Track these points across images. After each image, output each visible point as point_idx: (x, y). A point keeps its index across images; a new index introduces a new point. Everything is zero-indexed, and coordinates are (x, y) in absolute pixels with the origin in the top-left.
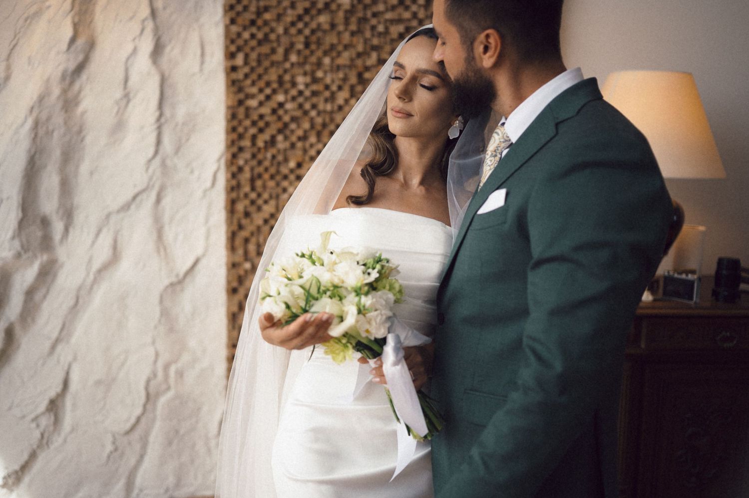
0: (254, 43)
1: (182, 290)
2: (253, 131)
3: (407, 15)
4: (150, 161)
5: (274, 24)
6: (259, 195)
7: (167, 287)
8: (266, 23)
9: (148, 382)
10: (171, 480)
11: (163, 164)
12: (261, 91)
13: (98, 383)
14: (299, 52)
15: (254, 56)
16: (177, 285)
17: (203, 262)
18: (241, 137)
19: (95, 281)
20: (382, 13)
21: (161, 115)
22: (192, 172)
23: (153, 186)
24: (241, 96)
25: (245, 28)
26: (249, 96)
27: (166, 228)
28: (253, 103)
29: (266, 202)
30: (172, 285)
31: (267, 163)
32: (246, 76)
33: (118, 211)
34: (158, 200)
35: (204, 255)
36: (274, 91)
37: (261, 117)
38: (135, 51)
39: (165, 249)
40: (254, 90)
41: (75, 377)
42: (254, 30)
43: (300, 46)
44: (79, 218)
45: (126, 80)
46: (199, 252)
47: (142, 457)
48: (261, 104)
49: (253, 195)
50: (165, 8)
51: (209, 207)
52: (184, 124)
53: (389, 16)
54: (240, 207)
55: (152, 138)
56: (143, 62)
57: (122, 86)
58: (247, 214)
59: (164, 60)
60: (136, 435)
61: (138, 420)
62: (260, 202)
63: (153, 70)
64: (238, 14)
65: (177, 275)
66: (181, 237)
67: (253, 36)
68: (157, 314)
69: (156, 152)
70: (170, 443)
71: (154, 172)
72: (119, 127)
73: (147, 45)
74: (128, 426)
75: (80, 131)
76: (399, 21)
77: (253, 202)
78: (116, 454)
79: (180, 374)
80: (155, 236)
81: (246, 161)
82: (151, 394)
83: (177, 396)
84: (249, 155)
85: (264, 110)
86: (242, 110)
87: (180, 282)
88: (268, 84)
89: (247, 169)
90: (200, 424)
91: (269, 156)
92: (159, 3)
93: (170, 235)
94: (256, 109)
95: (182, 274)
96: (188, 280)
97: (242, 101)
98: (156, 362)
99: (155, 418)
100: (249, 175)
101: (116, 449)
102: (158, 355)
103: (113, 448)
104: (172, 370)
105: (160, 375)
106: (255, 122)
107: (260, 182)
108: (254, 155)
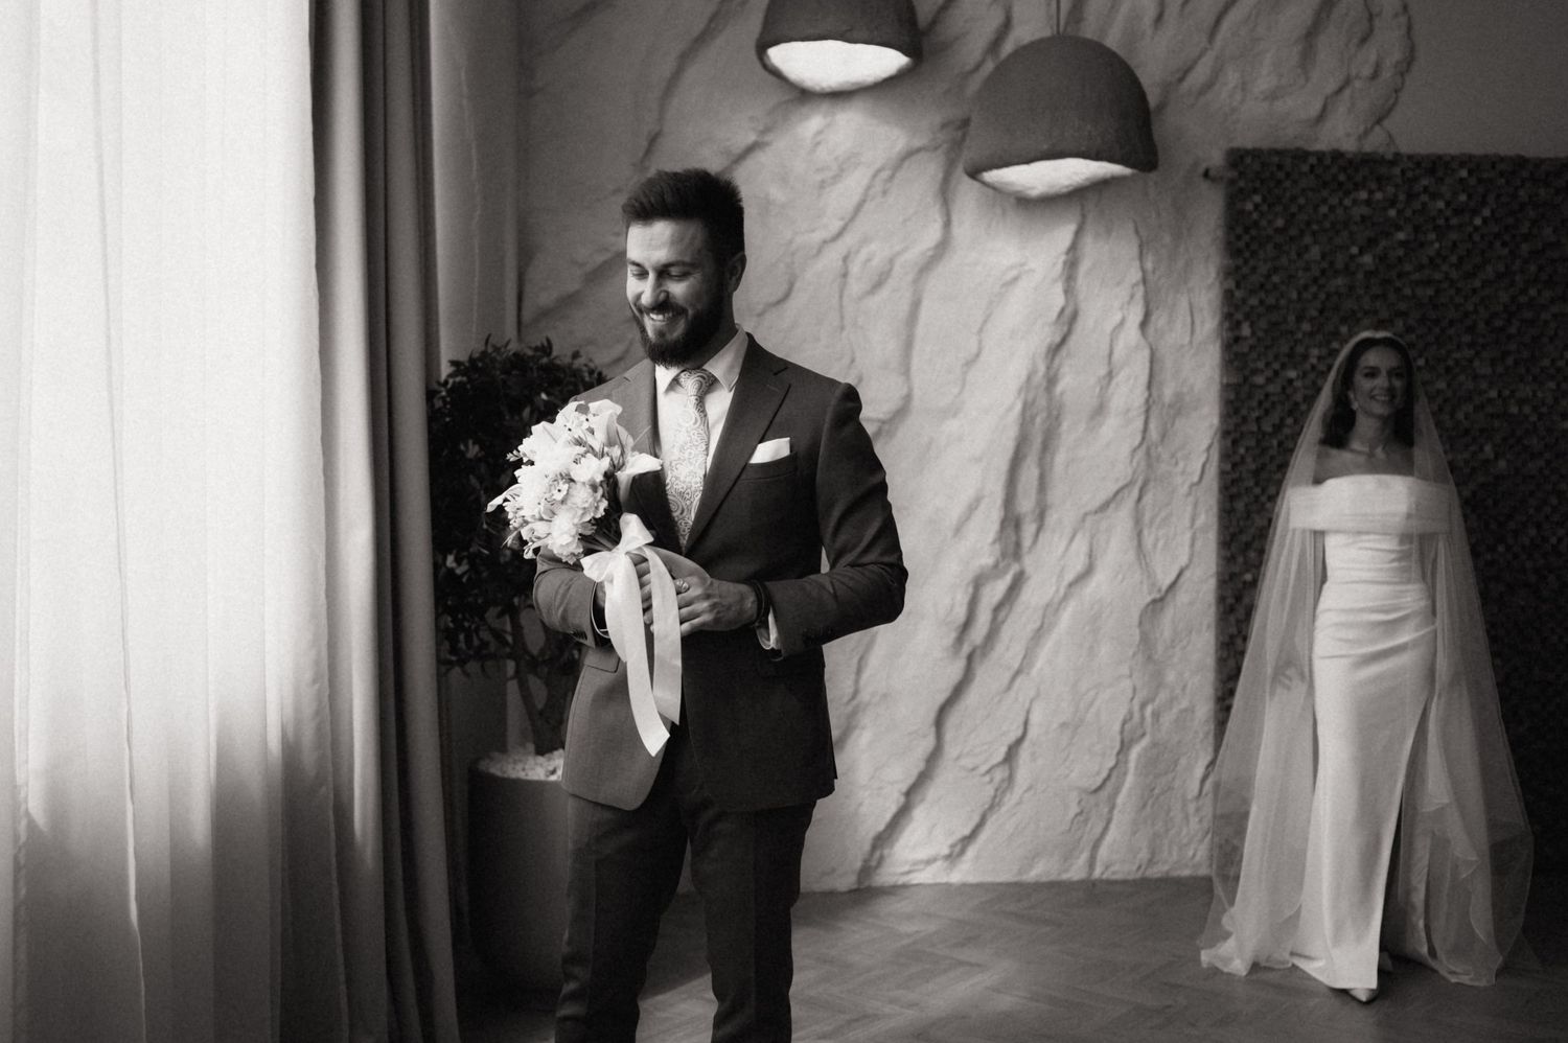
0: (1261, 310)
1: (1162, 609)
2: (1256, 414)
3: (1438, 276)
4: (1135, 450)
5: (1283, 288)
6: (1263, 491)
7: (1148, 605)
8: (1275, 286)
9: (1124, 723)
10: (1144, 855)
11: (1148, 454)
12: (1268, 364)
13: (1064, 725)
14: (1312, 319)
15: (1263, 324)
16: (1158, 604)
17: (1187, 574)
18: (1245, 419)
19: (1066, 597)
20: (1408, 273)
21: (1150, 395)
22: (1177, 463)
23: (1136, 481)
24: (1247, 372)
25: (1252, 292)
26: (1255, 372)
27: (1146, 532)
28: (1260, 380)
30: (1154, 601)
31: (1273, 452)
32: (1252, 348)
33: (1096, 512)
34: (1139, 499)
35: (1187, 567)
36: (1283, 366)
37: (1267, 395)
38: (1122, 323)
39: (1145, 556)
40: (1261, 365)
41: (1035, 718)
42: (1262, 295)
43: (1314, 313)
44: (1052, 518)
45: (1111, 354)
46: (1183, 560)
47: (1109, 822)
48: (1269, 380)
49: (1257, 491)
50: (1154, 272)
51: (1195, 505)
52: (1170, 406)
53: (1416, 276)
54: (1240, 505)
55: (1139, 424)
56: (1131, 333)
57: (1106, 361)
58: (1248, 515)
59: (1151, 330)
60: (1104, 794)
61: (1112, 770)
63: (1143, 342)
64: (1244, 277)
65: (1159, 591)
66: (1161, 544)
67: (1262, 302)
68: (1137, 638)
69: (1143, 438)
70: (1144, 806)
71: (1138, 464)
72: (1100, 410)
73: (1136, 315)
74: (1099, 781)
75: (1057, 417)
76: (1428, 282)
77: (1257, 498)
78: (1081, 818)
79: (1156, 715)
80: (1135, 542)
81: (1247, 449)
82: (1126, 740)
83: (1154, 745)
84: (1252, 443)
85: (1271, 388)
86: (1246, 388)
87: (1162, 599)
88: (1276, 357)
89: (1249, 460)
90: (1177, 783)
91: (1275, 442)
92: (1149, 265)
93: (1148, 540)
94: (1261, 387)
95: (1164, 588)
96: (1170, 596)
97: (1246, 379)
98: (1132, 699)
99: (1125, 774)
100: (1253, 467)
101: (1081, 813)
102: (1135, 690)
103: (1077, 810)
104: (1149, 710)
105: (1137, 716)
106: (1260, 403)
107: (1264, 475)
108: (1258, 442)
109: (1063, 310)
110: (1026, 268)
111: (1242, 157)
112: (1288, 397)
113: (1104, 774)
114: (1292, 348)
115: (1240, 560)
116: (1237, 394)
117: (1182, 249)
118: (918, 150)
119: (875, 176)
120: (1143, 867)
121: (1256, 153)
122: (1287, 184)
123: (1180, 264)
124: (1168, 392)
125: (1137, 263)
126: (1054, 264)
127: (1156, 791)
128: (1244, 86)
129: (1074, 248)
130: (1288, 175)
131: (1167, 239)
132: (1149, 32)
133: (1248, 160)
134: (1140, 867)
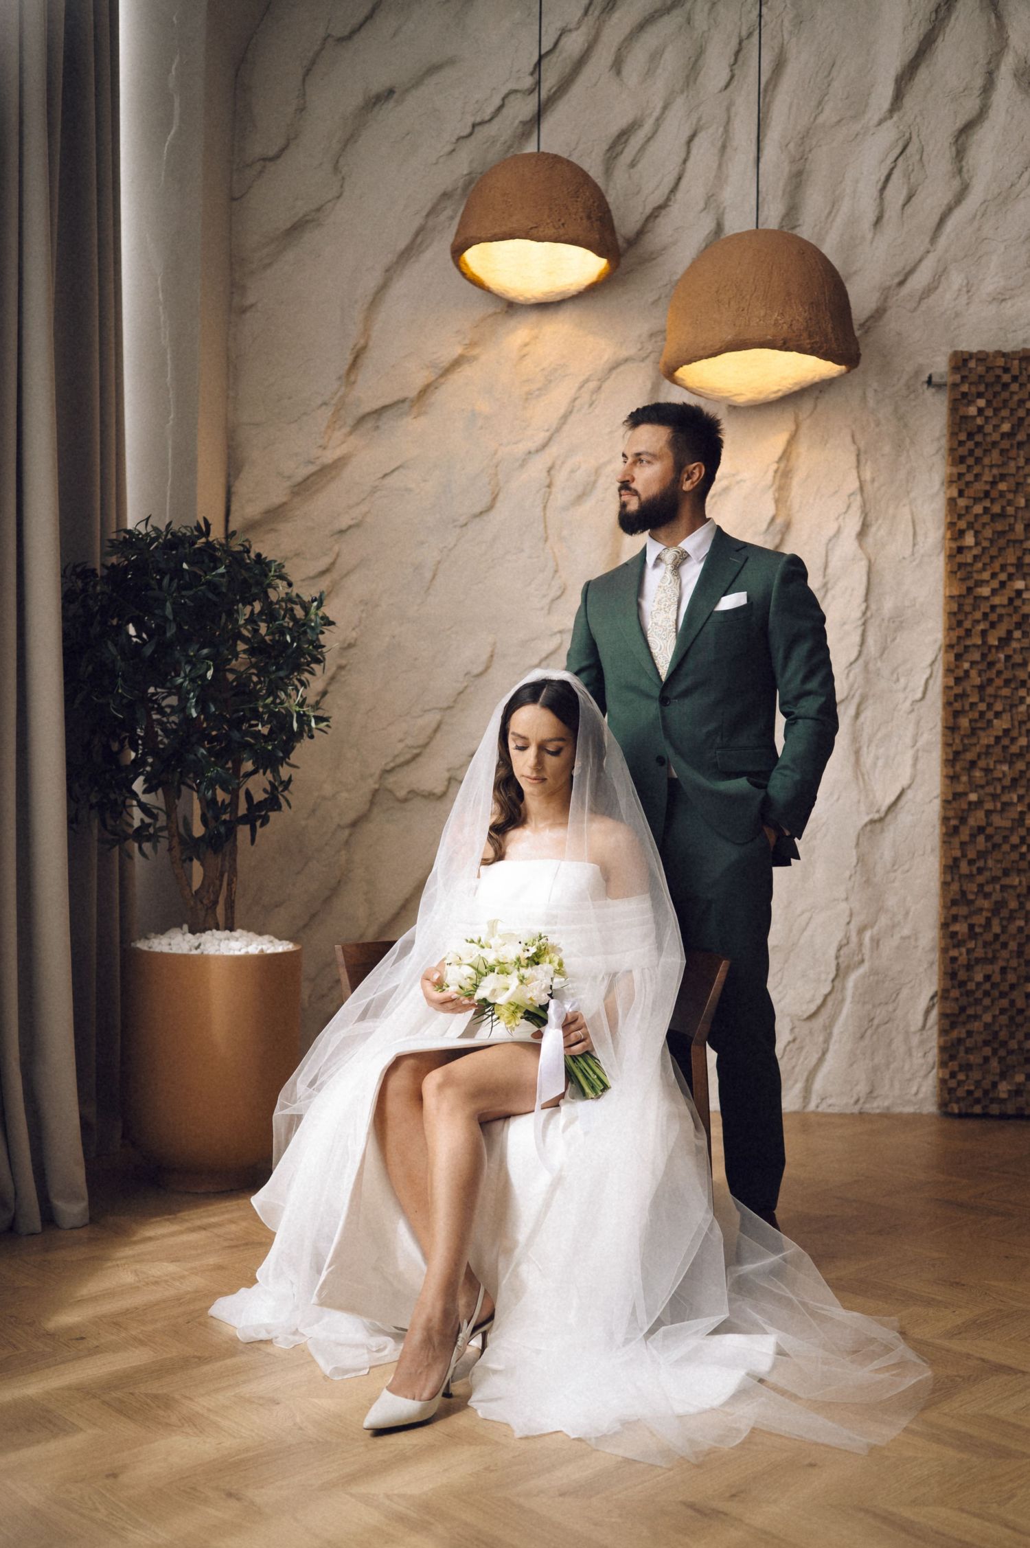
0: (986, 519)
1: (882, 831)
2: (981, 626)
4: (851, 665)
5: (1010, 496)
6: (990, 706)
7: (866, 825)
8: (1002, 494)
9: (839, 948)
10: (862, 1088)
11: (866, 668)
12: (994, 575)
15: (988, 533)
16: (877, 823)
17: (909, 795)
18: (968, 632)
21: (867, 608)
22: (898, 680)
23: (853, 696)
24: (971, 583)
25: (976, 500)
26: (980, 583)
27: (864, 750)
28: (985, 591)
29: (998, 715)
30: (872, 822)
31: (1000, 666)
32: (976, 557)
34: (858, 714)
35: (909, 786)
36: (1011, 577)
37: (993, 608)
38: (839, 531)
39: (863, 775)
40: (986, 575)
42: (987, 503)
45: (826, 568)
46: (905, 782)
47: (824, 1053)
48: (994, 592)
49: (982, 707)
50: (873, 480)
51: (918, 723)
52: (890, 620)
54: (964, 722)
55: (855, 637)
56: (848, 543)
57: (821, 573)
58: (973, 731)
59: (870, 540)
60: (818, 1022)
61: (826, 997)
62: (990, 715)
63: (859, 553)
64: (968, 484)
65: (878, 811)
66: (880, 763)
67: (986, 510)
68: (854, 860)
69: (860, 653)
70: (862, 1037)
71: (855, 678)
73: (853, 524)
74: (813, 1008)
77: (982, 714)
78: (794, 1046)
79: (876, 942)
80: (852, 759)
81: (973, 663)
82: (843, 966)
83: (874, 972)
84: (976, 656)
85: (997, 600)
86: (970, 600)
87: (881, 820)
88: (1003, 567)
89: (973, 673)
90: (899, 1013)
91: (1002, 656)
92: (867, 475)
93: (867, 760)
94: (987, 598)
95: (884, 809)
96: (889, 817)
97: (969, 590)
98: (848, 923)
99: (843, 1000)
100: (977, 681)
101: (794, 1040)
102: (851, 915)
103: (791, 1038)
104: (867, 935)
105: (854, 939)
106: (985, 615)
107: (990, 690)
108: (984, 656)
109: (773, 519)
110: (738, 478)
111: (965, 361)
112: (1016, 609)
113: (819, 1001)
114: (1019, 559)
115: (964, 779)
116: (960, 606)
117: (903, 459)
118: (626, 360)
119: (581, 387)
120: (862, 1101)
121: (981, 357)
122: (1014, 387)
123: (902, 474)
124: (888, 605)
125: (854, 472)
126: (766, 472)
127: (876, 1022)
128: (968, 288)
129: (786, 455)
130: (1015, 378)
131: (887, 449)
132: (869, 236)
133: (972, 364)
134: (857, 1102)
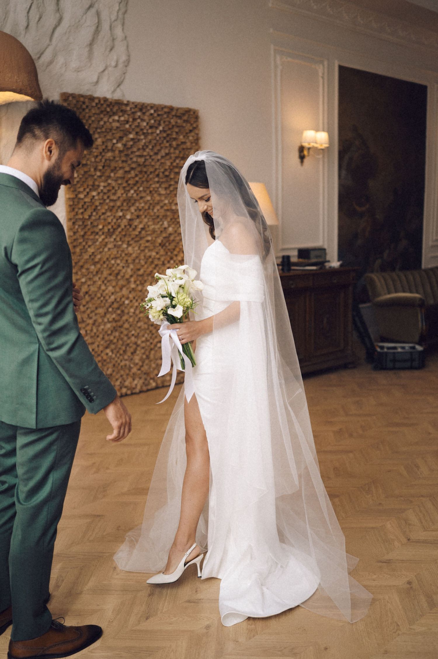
2: (81, 211)
3: (145, 153)
5: (88, 156)
6: (86, 243)
12: (84, 189)
14: (100, 170)
15: (82, 172)
18: (77, 213)
20: (135, 152)
24: (76, 193)
26: (80, 192)
28: (82, 196)
29: (89, 246)
31: (89, 227)
36: (91, 190)
37: (85, 203)
40: (81, 189)
43: (101, 168)
48: (85, 196)
49: (84, 243)
53: (137, 153)
62: (87, 247)
76: (142, 156)
81: (79, 226)
84: (81, 223)
85: (86, 200)
86: (76, 200)
88: (88, 186)
89: (79, 230)
91: (89, 223)
94: (82, 199)
97: (76, 195)
100: (82, 233)
106: (83, 206)
107: (86, 237)
108: (83, 222)
111: (68, 97)
112: (93, 203)
114: (94, 183)
115: (79, 273)
116: (74, 202)
121: (73, 96)
122: (87, 111)
128: (66, 64)
130: (87, 107)
132: (23, 32)
133: (70, 98)
